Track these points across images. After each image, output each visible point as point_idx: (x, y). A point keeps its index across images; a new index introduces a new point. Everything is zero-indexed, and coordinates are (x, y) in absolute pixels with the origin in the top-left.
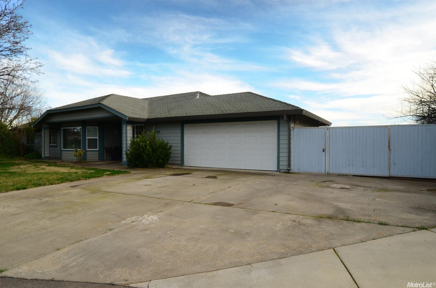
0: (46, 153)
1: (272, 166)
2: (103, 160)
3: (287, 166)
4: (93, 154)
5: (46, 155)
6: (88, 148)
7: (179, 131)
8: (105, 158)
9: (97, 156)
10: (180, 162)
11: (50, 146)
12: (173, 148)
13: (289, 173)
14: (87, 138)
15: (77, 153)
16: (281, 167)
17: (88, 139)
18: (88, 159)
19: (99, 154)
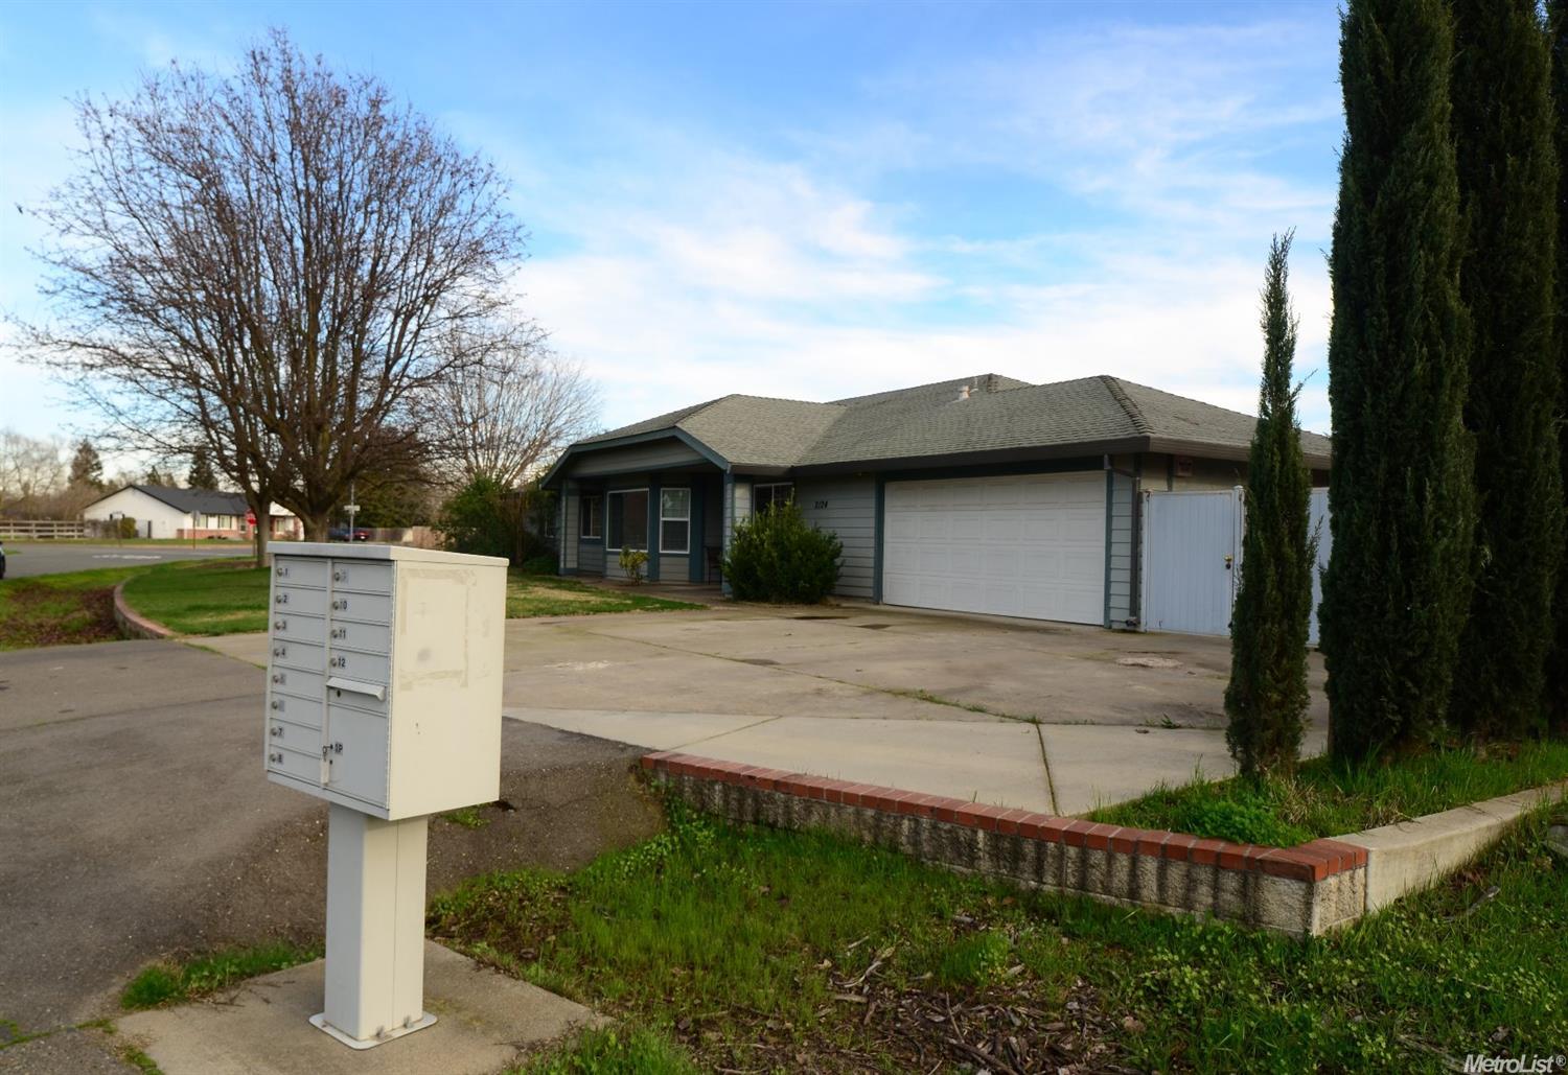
0: (568, 558)
1: (1091, 611)
2: (702, 582)
3: (1128, 612)
4: (675, 563)
5: (569, 565)
6: (664, 548)
7: (872, 503)
8: (706, 578)
9: (686, 568)
10: (870, 593)
11: (581, 542)
12: (845, 552)
13: (1134, 632)
14: (662, 519)
15: (630, 558)
16: (1114, 615)
17: (665, 522)
18: (662, 576)
19: (690, 565)
